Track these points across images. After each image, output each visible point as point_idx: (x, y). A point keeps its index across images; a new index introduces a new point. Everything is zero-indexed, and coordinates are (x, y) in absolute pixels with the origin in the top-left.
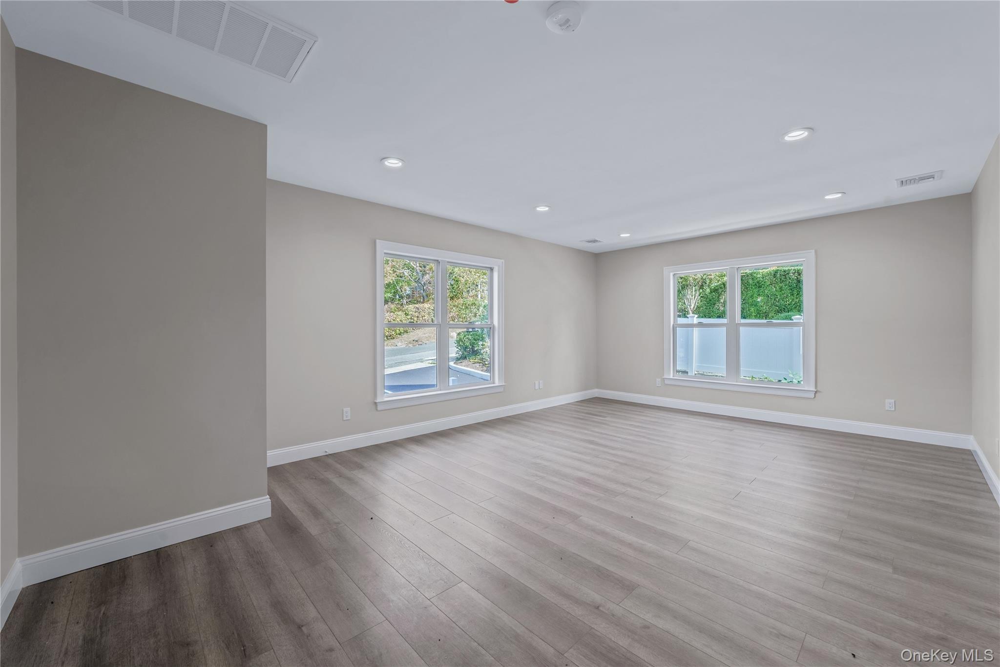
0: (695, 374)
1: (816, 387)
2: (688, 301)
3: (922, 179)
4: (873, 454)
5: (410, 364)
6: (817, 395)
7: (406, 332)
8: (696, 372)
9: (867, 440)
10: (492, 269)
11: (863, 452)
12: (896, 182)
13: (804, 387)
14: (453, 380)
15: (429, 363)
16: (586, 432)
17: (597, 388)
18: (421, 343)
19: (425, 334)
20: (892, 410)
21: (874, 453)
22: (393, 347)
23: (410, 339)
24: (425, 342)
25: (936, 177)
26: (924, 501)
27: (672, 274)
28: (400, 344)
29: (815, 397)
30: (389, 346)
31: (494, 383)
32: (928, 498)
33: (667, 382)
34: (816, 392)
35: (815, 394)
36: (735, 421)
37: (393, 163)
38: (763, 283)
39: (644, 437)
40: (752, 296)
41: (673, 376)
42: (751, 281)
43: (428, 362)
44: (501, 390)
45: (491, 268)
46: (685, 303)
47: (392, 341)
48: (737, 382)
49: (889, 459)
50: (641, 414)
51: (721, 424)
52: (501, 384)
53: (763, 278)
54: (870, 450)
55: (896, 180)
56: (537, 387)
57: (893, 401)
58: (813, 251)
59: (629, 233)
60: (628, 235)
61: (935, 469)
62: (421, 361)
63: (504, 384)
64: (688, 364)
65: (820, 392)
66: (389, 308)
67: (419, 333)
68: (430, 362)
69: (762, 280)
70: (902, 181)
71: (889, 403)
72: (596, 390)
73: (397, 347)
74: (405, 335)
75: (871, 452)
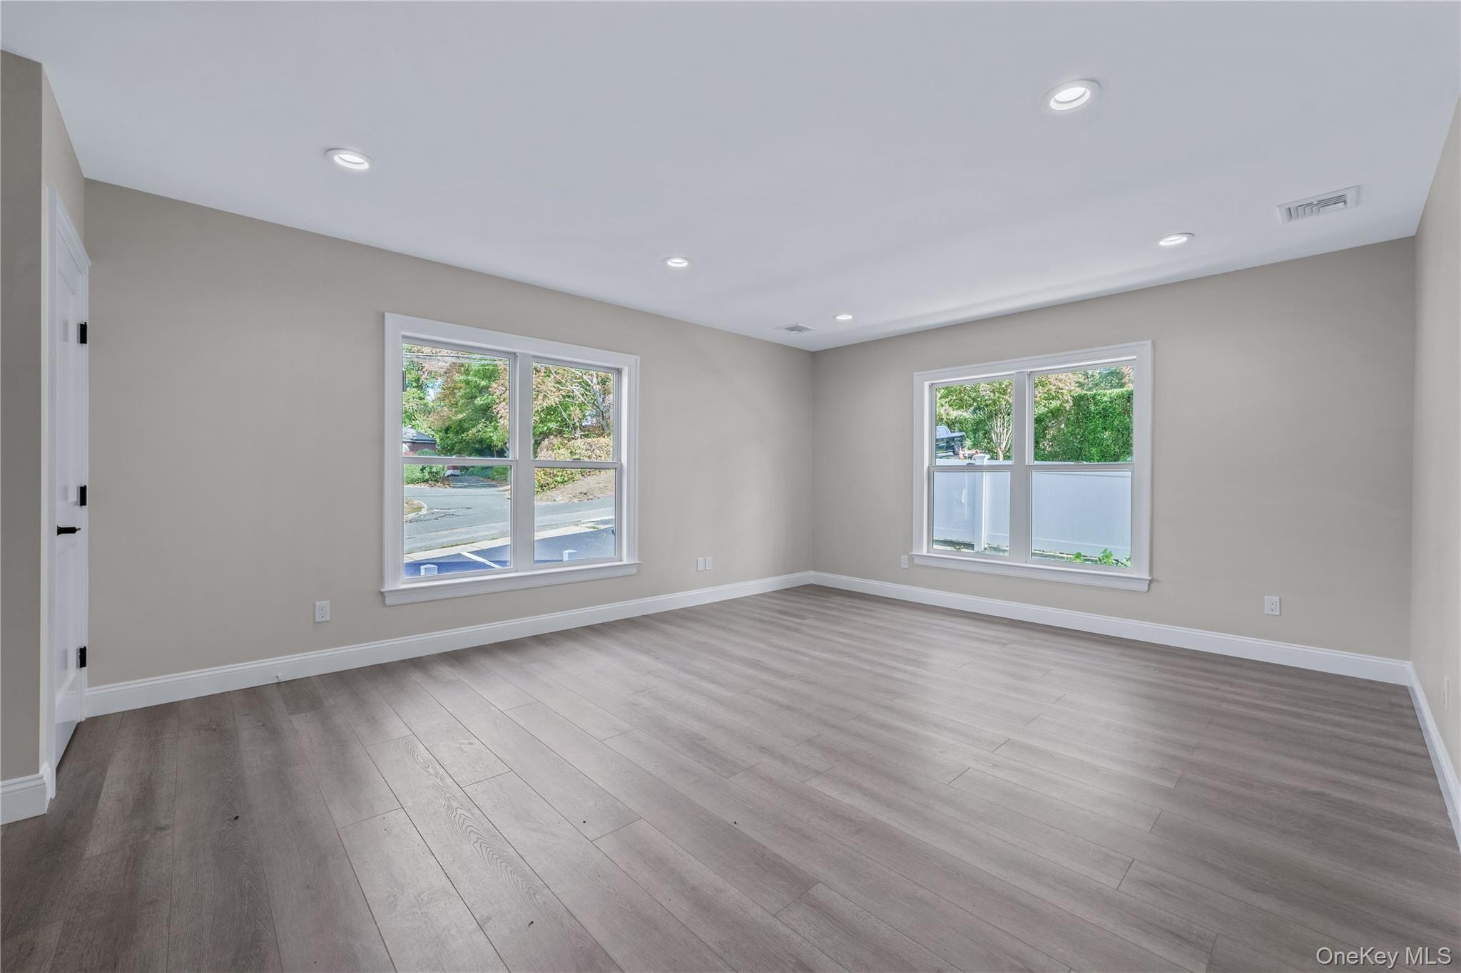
0: (985, 549)
1: (1151, 571)
2: (997, 436)
3: (1324, 203)
4: (1235, 693)
5: (558, 527)
6: (1152, 585)
7: (572, 479)
8: (986, 546)
9: (1232, 665)
10: (619, 371)
11: (1217, 689)
12: (1277, 209)
13: (1132, 573)
14: (569, 553)
15: (587, 527)
16: (758, 644)
17: (812, 570)
18: (591, 497)
19: (599, 483)
20: (1274, 613)
21: (1238, 690)
22: (549, 503)
23: (575, 491)
24: (598, 495)
25: (1348, 199)
26: (1305, 793)
27: (926, 384)
28: (561, 498)
29: (1149, 589)
30: (540, 501)
31: (621, 560)
32: (1313, 788)
33: (917, 561)
34: (1151, 581)
35: (1149, 585)
36: (1019, 627)
37: (350, 160)
38: (1111, 410)
39: (850, 655)
40: (1094, 431)
41: (928, 552)
42: (1092, 408)
43: (585, 525)
44: (634, 571)
45: (618, 369)
46: (992, 440)
47: (549, 494)
48: (1026, 562)
49: (1260, 702)
50: (870, 613)
51: (992, 633)
52: (633, 562)
53: (1111, 402)
54: (1232, 684)
55: (1278, 206)
56: (701, 567)
57: (1277, 599)
58: (1149, 343)
59: (850, 314)
60: (850, 317)
61: (1338, 725)
62: (577, 524)
63: (637, 562)
64: (973, 532)
65: (1158, 581)
66: (551, 443)
67: (592, 481)
68: (589, 525)
69: (1110, 405)
70: (1289, 208)
71: (1270, 602)
72: (811, 573)
73: (555, 503)
74: (570, 485)
75: (1233, 689)
